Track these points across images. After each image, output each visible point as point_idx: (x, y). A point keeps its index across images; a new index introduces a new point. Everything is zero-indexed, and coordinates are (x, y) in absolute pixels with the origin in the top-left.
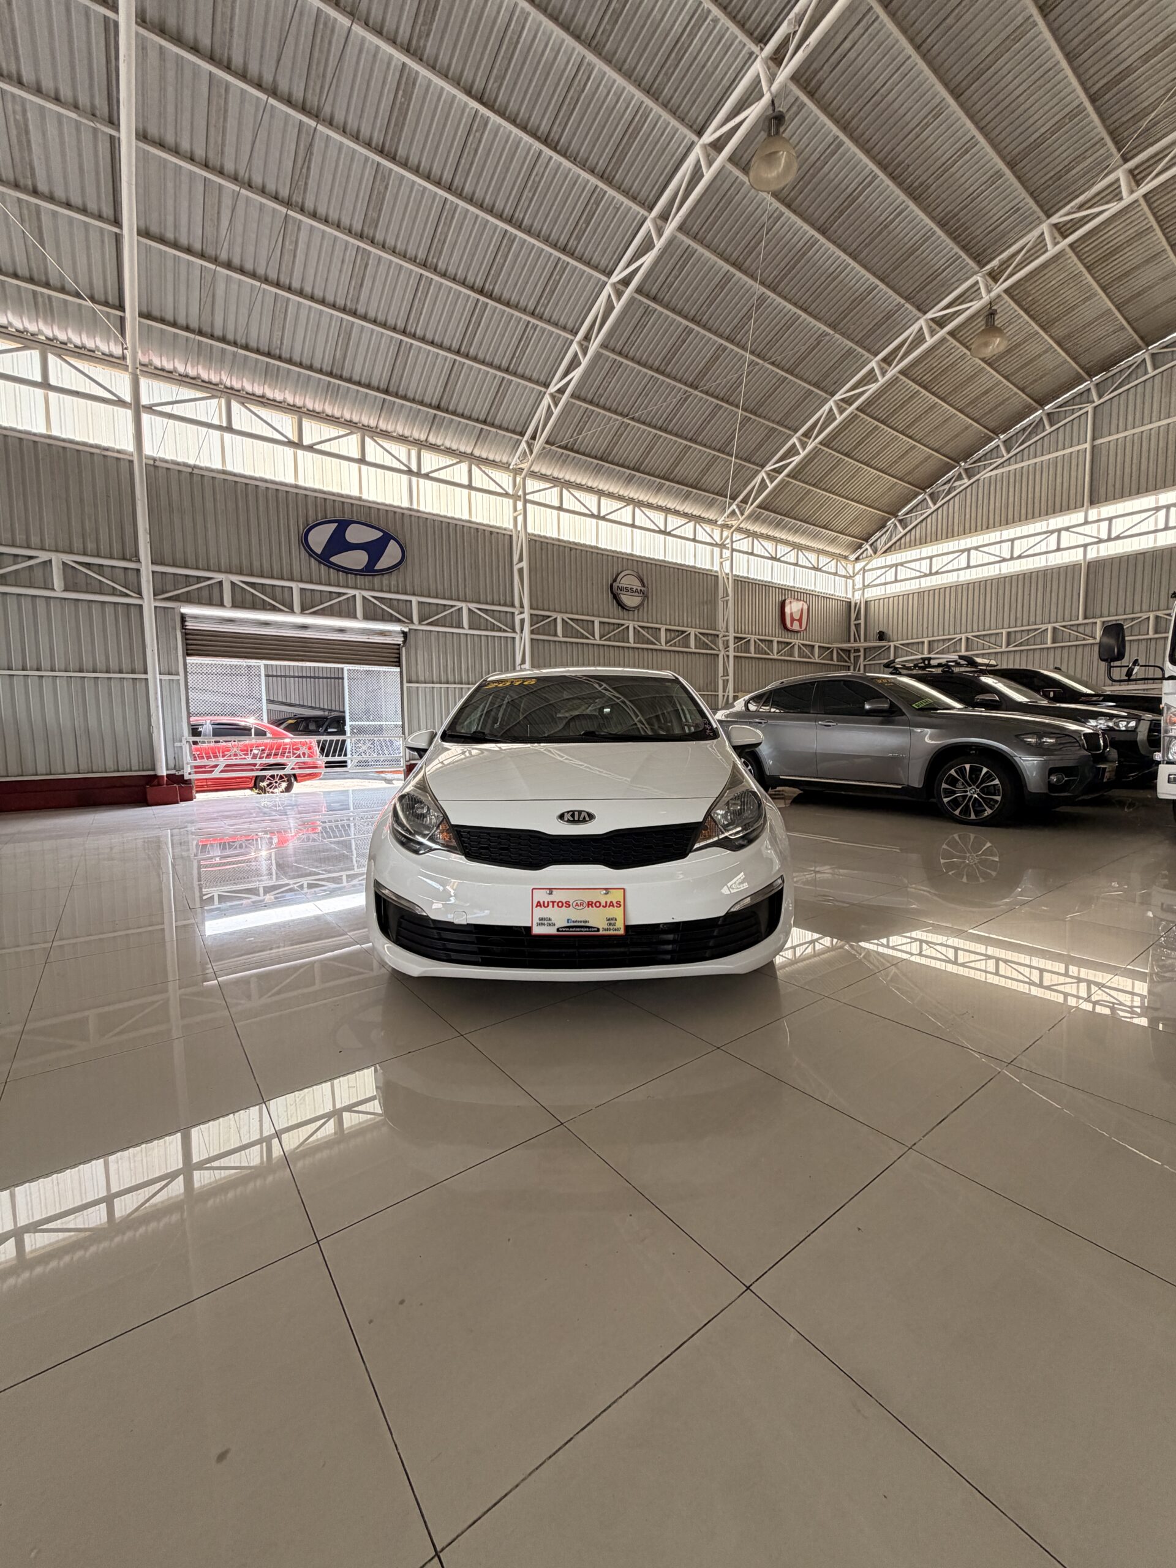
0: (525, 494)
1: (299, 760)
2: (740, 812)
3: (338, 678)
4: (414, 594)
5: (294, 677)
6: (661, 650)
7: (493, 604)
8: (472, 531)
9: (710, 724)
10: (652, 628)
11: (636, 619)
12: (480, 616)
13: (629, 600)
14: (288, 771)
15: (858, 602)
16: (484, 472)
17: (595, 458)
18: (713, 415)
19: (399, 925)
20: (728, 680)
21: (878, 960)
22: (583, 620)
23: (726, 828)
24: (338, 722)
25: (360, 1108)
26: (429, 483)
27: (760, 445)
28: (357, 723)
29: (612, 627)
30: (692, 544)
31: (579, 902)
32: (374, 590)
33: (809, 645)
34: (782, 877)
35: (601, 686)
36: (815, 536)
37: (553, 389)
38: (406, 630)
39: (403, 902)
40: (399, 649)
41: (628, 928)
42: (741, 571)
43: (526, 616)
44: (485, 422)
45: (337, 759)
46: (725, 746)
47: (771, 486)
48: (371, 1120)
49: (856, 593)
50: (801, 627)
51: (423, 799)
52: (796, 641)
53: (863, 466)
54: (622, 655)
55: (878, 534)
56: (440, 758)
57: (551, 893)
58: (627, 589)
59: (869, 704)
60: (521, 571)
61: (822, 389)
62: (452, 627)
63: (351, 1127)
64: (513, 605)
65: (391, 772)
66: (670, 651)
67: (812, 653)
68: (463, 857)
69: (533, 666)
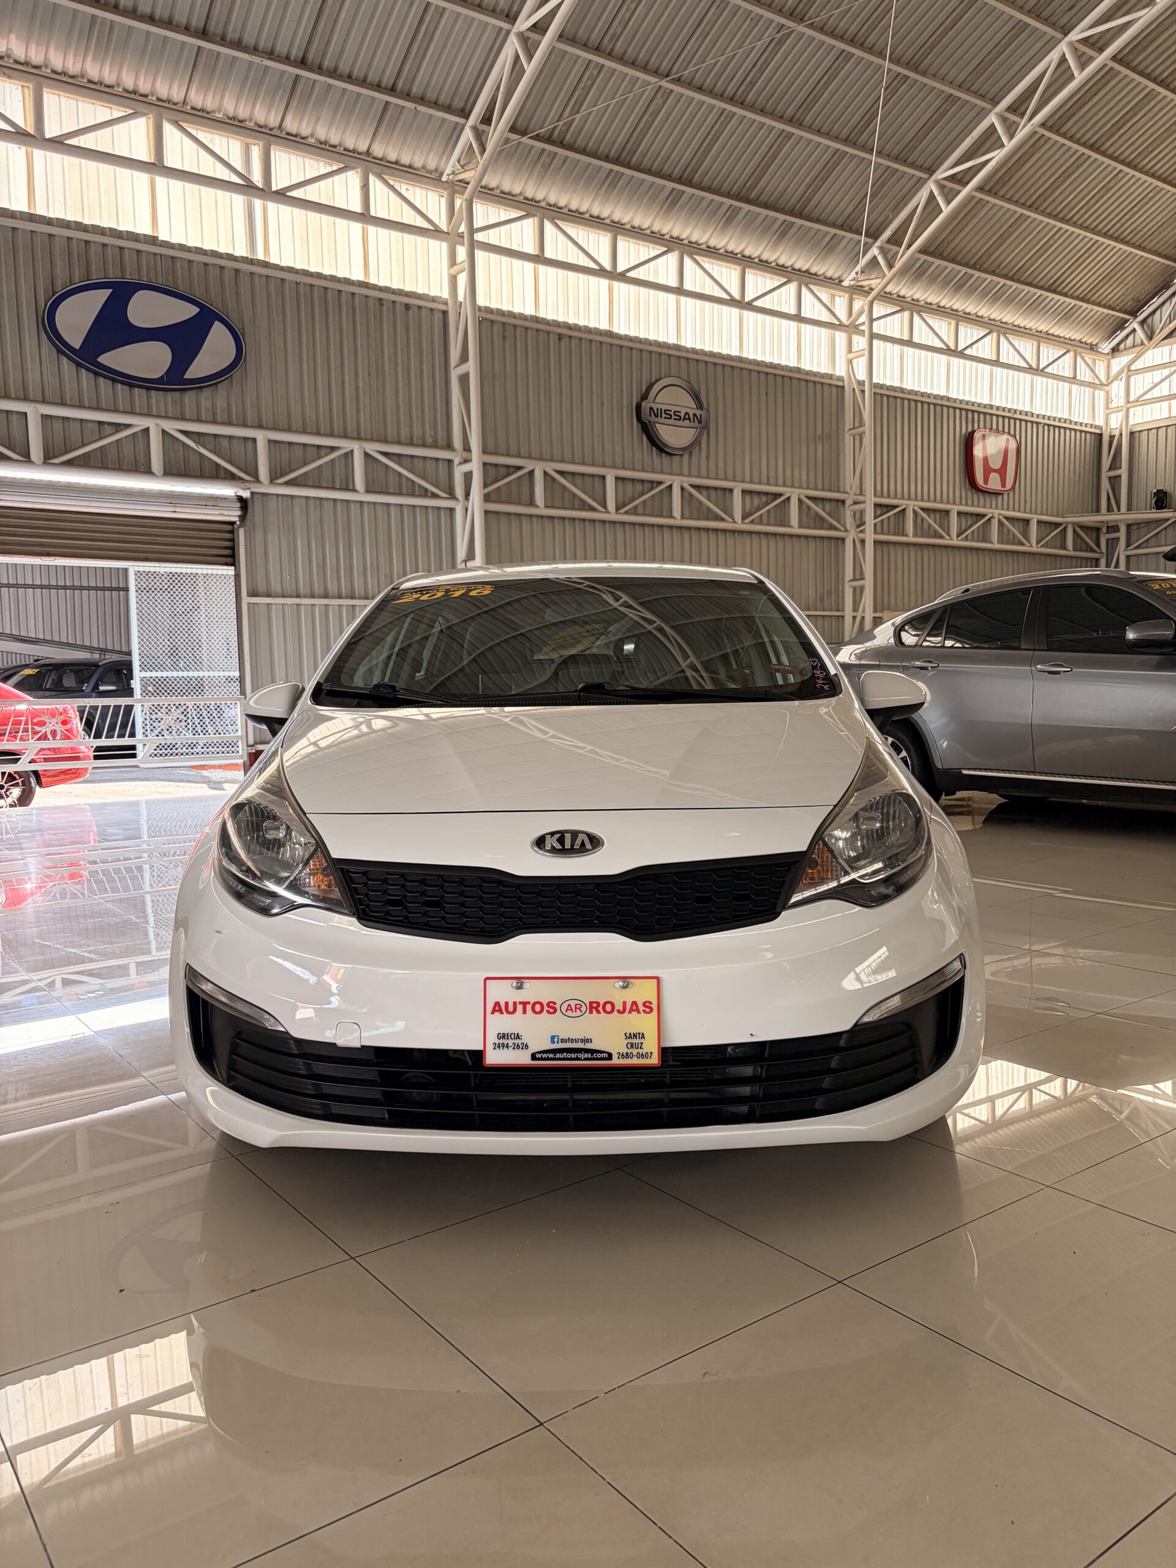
0: (472, 231)
1: (44, 744)
2: (881, 834)
3: (118, 589)
4: (260, 427)
5: (33, 587)
6: (733, 531)
7: (411, 444)
8: (371, 302)
9: (824, 667)
10: (716, 489)
11: (686, 472)
12: (387, 466)
13: (673, 435)
14: (23, 766)
15: (1117, 433)
16: (392, 188)
17: (607, 158)
18: (831, 72)
19: (234, 1050)
20: (862, 588)
21: (1155, 1123)
22: (583, 475)
23: (853, 864)
24: (118, 672)
25: (163, 1407)
26: (285, 210)
27: (927, 129)
28: (154, 674)
29: (639, 487)
30: (793, 324)
31: (573, 1003)
32: (183, 418)
33: (1018, 519)
34: (961, 957)
35: (617, 599)
36: (1033, 307)
37: (523, 24)
38: (246, 494)
39: (239, 1006)
40: (232, 532)
41: (665, 1052)
42: (888, 375)
43: (475, 467)
44: (392, 90)
45: (116, 741)
46: (852, 707)
47: (946, 210)
48: (184, 1429)
49: (1113, 417)
50: (1004, 485)
51: (277, 811)
52: (995, 512)
53: (1126, 169)
54: (658, 542)
55: (1156, 302)
56: (310, 735)
57: (520, 987)
58: (668, 414)
59: (1136, 631)
60: (464, 379)
61: (1046, 21)
62: (333, 488)
63: (147, 1442)
64: (449, 446)
65: (220, 767)
66: (750, 533)
67: (1026, 535)
68: (354, 920)
69: (489, 561)
